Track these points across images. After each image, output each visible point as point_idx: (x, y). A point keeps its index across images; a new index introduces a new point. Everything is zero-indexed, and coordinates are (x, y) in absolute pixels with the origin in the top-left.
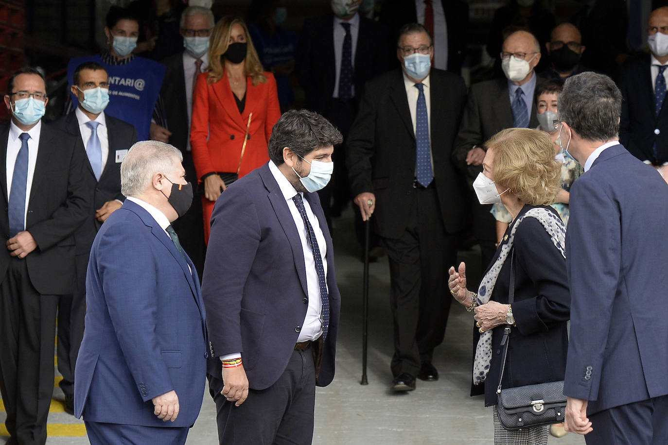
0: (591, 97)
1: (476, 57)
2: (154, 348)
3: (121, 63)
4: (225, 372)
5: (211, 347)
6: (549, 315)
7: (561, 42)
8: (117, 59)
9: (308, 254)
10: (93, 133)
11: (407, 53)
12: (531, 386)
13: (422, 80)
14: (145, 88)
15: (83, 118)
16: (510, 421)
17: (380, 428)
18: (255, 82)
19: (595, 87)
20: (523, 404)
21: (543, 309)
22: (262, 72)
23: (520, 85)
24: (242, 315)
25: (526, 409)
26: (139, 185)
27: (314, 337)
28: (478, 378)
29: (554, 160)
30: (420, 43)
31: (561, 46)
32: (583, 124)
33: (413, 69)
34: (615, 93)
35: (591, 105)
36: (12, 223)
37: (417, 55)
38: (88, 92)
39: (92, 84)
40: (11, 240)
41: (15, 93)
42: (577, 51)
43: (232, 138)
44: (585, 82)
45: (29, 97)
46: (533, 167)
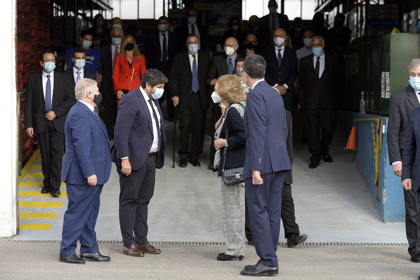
0: (255, 63)
1: (214, 48)
2: (89, 159)
3: (86, 51)
4: (122, 164)
5: (117, 154)
6: (241, 143)
7: (249, 41)
8: (84, 49)
9: (154, 121)
10: (78, 75)
11: (190, 44)
12: (235, 169)
13: (195, 54)
14: (94, 60)
15: (75, 70)
16: (228, 182)
17: (179, 184)
18: (136, 58)
19: (256, 59)
20: (232, 176)
21: (238, 141)
22: (139, 54)
23: (231, 57)
24: (129, 143)
25: (233, 177)
26: (82, 96)
27: (155, 151)
28: (215, 166)
29: (241, 86)
30: (194, 41)
31: (249, 42)
32: (252, 73)
33: (192, 50)
34: (264, 62)
35: (255, 66)
36: (47, 108)
37: (193, 45)
38: (78, 61)
39: (79, 58)
40: (47, 115)
41: (45, 60)
42: (255, 45)
43: (127, 77)
44: (253, 58)
45: (50, 61)
46: (233, 89)
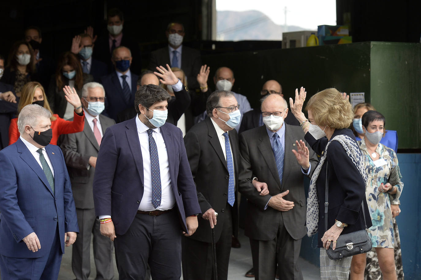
12: (344, 235)
16: (335, 256)
20: (341, 246)
25: (343, 249)
28: (312, 233)
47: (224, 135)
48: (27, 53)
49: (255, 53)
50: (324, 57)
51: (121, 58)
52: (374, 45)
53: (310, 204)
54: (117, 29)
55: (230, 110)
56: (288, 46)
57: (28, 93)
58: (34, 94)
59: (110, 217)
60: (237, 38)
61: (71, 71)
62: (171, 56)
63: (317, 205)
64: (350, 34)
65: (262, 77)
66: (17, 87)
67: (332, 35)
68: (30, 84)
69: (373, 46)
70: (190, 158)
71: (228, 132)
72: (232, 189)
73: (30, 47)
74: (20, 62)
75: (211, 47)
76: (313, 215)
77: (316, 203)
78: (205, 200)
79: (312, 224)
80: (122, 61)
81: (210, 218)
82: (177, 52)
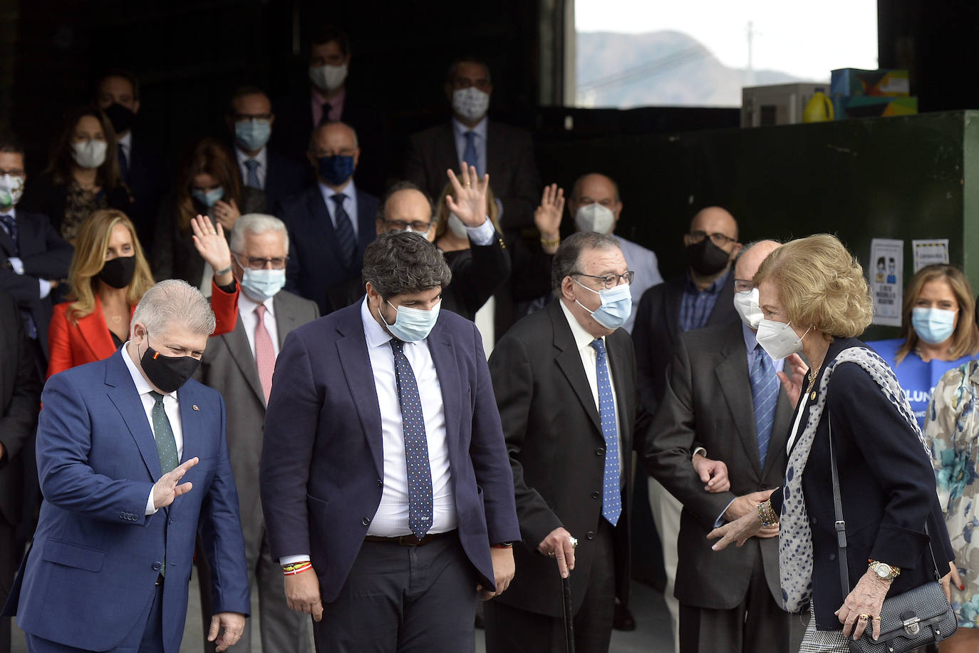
20: (892, 628)
25: (896, 633)
47: (592, 345)
48: (98, 137)
49: (672, 139)
50: (846, 150)
51: (333, 151)
52: (972, 119)
53: (791, 531)
54: (334, 75)
55: (603, 284)
56: (756, 122)
57: (94, 239)
58: (109, 240)
59: (306, 558)
60: (627, 100)
61: (214, 187)
62: (461, 145)
63: (809, 530)
64: (913, 92)
65: (691, 199)
66: (70, 225)
67: (867, 93)
68: (100, 215)
69: (971, 121)
70: (503, 405)
71: (604, 338)
72: (613, 482)
73: (107, 121)
74: (80, 161)
75: (563, 123)
76: (799, 557)
77: (804, 527)
78: (547, 507)
79: (799, 579)
80: (334, 157)
81: (559, 553)
82: (475, 134)
